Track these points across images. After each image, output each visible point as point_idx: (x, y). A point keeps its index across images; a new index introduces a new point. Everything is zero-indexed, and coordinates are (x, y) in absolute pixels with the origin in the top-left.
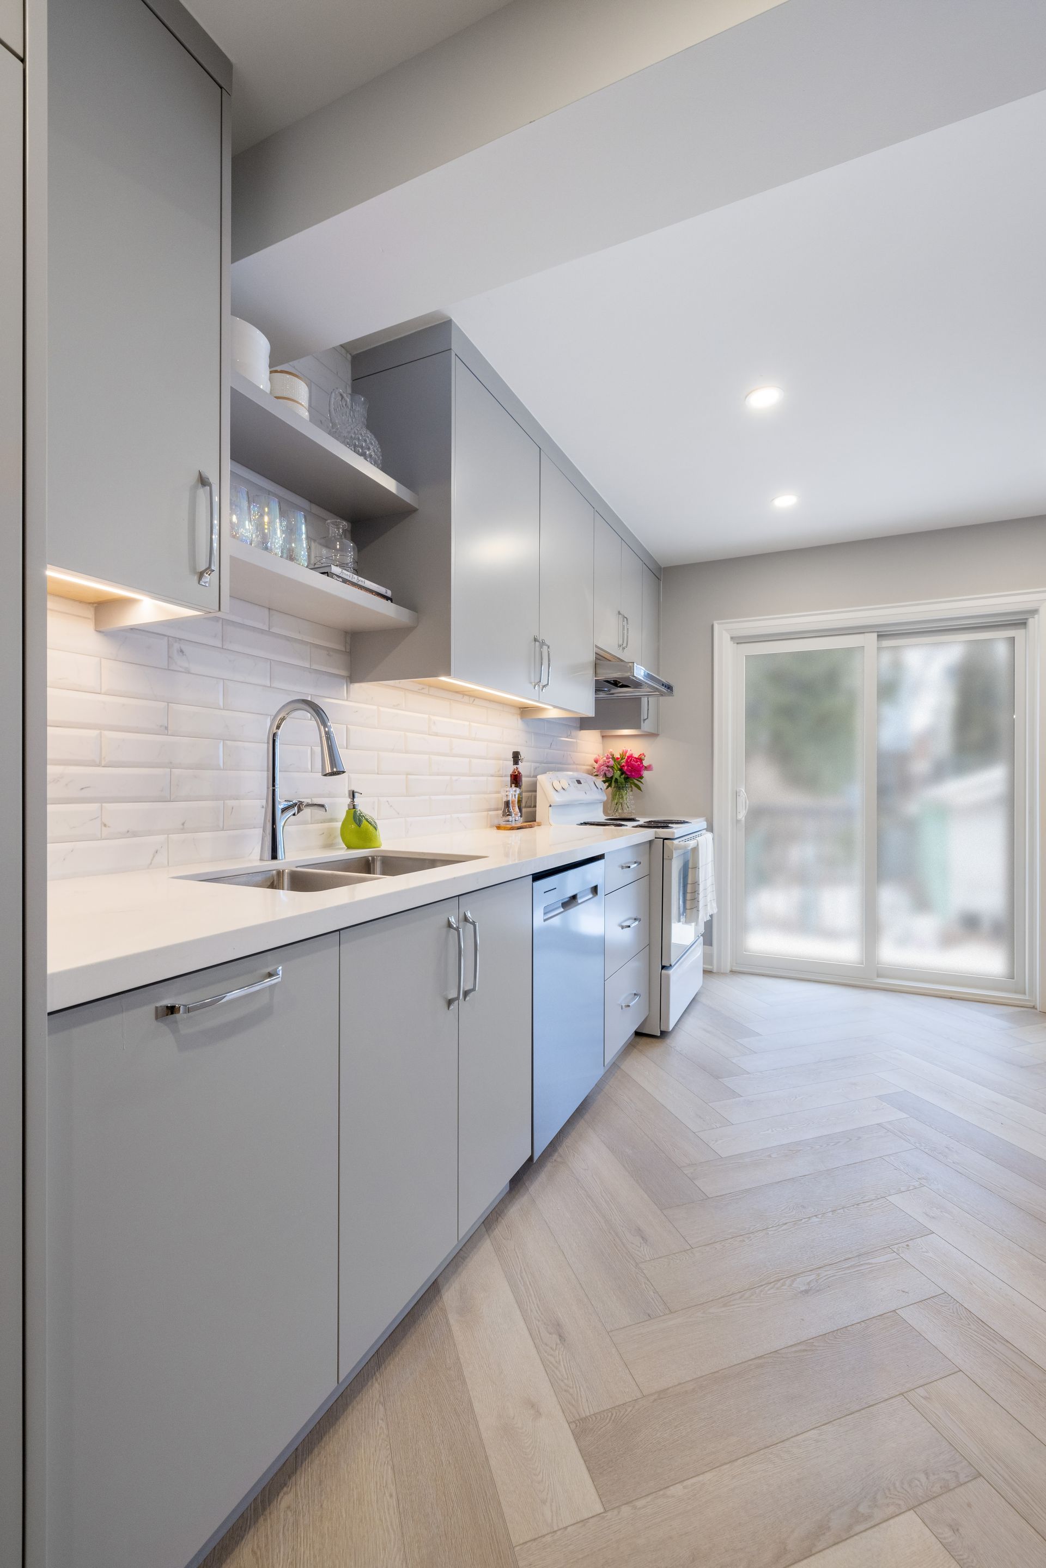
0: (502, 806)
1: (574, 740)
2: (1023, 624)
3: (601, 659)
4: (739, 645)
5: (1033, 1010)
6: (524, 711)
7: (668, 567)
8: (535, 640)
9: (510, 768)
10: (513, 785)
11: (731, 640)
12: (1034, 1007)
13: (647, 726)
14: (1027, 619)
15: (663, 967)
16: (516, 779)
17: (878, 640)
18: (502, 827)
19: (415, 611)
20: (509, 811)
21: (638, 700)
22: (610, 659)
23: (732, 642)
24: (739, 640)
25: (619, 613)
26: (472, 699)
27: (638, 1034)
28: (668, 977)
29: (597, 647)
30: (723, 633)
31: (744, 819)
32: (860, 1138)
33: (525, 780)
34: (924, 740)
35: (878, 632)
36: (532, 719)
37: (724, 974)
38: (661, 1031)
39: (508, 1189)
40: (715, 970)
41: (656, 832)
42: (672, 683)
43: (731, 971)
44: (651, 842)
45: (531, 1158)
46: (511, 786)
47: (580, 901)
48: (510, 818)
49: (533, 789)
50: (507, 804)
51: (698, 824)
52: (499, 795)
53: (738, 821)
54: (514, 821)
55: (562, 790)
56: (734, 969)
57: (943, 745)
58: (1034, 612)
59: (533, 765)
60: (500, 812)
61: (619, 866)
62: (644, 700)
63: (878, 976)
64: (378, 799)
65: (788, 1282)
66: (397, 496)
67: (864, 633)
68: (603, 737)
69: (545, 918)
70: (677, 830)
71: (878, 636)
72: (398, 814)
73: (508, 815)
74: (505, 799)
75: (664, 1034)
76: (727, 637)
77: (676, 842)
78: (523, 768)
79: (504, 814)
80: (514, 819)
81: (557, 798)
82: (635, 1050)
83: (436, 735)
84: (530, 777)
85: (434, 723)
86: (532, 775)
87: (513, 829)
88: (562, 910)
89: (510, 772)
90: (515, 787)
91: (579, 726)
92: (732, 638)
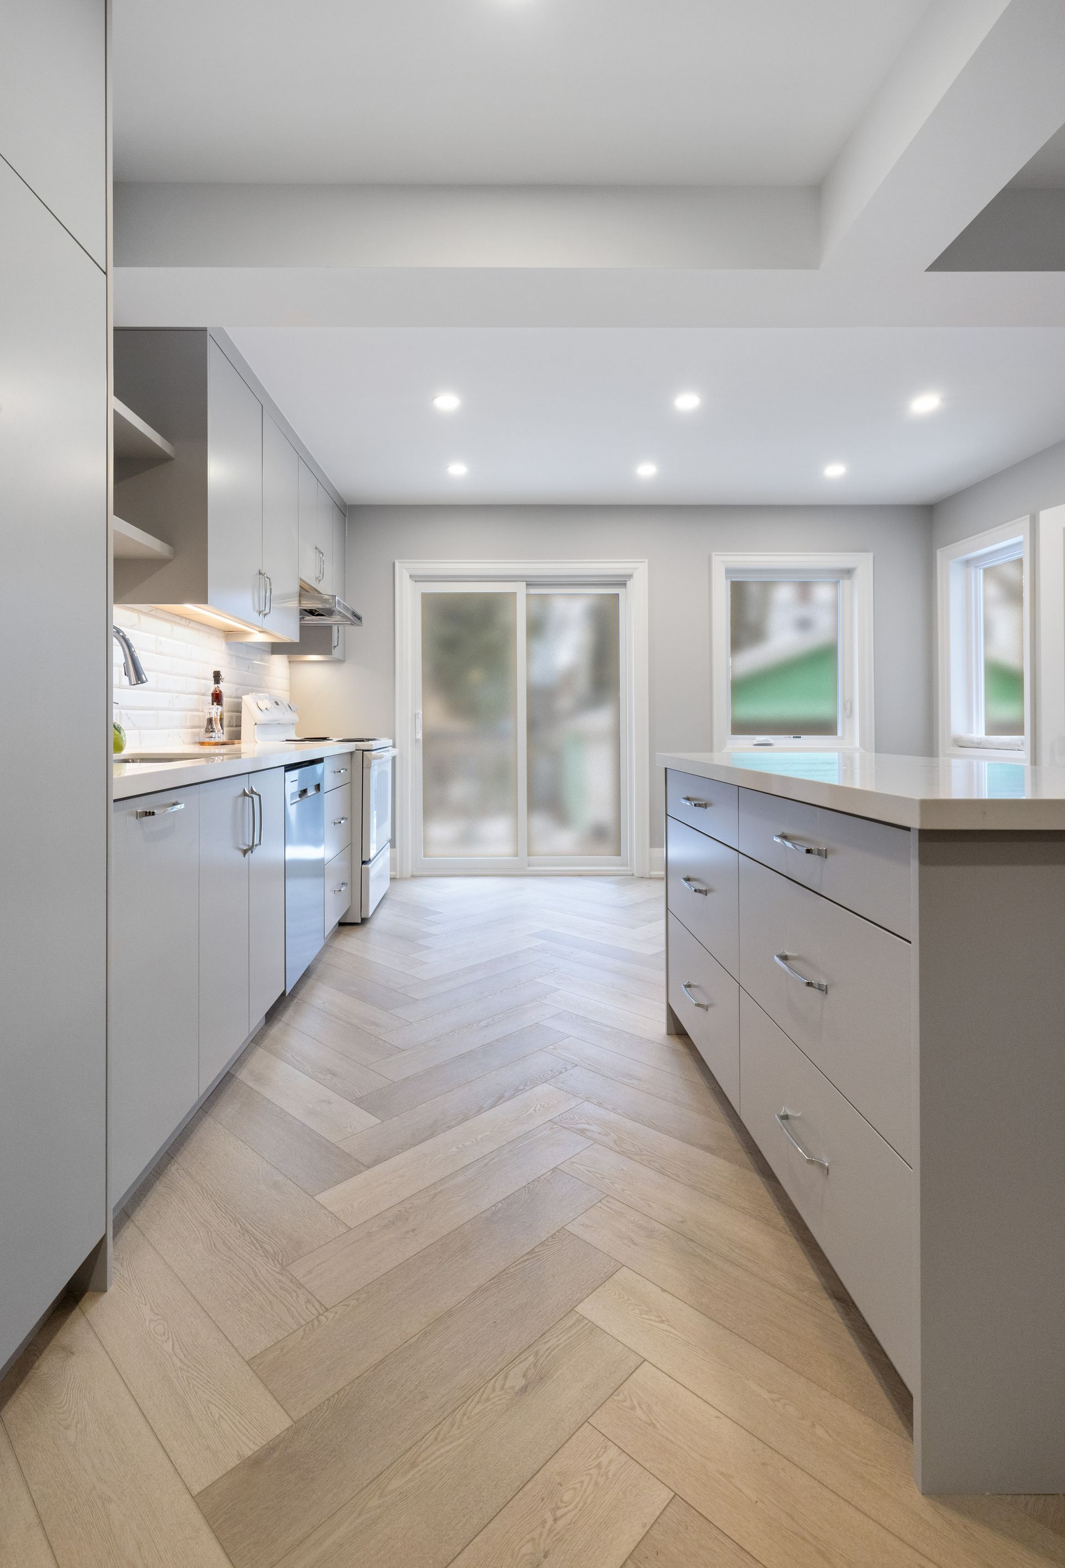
0: (205, 723)
1: (267, 664)
2: (623, 584)
3: (305, 591)
4: (416, 583)
5: (632, 877)
6: (229, 634)
7: (353, 505)
8: (260, 573)
9: (212, 687)
10: (215, 703)
11: (410, 578)
12: (633, 875)
13: (336, 653)
14: (626, 581)
15: (363, 863)
16: (217, 698)
17: (527, 588)
18: (207, 743)
19: (171, 546)
20: (212, 728)
21: (329, 628)
22: (308, 590)
23: (411, 580)
24: (416, 579)
25: (316, 548)
26: (188, 621)
27: (341, 924)
28: (368, 870)
29: (301, 579)
30: (403, 571)
31: (421, 738)
32: (516, 956)
33: (225, 700)
34: (568, 678)
35: (526, 581)
36: (237, 643)
37: (406, 879)
38: (361, 919)
39: (264, 1021)
40: (398, 877)
41: (356, 745)
42: (359, 612)
43: (411, 876)
44: (352, 753)
45: (284, 993)
46: (213, 704)
47: (309, 795)
48: (213, 734)
49: (237, 709)
50: (210, 721)
51: (387, 742)
52: (200, 714)
53: (417, 741)
54: (217, 737)
55: (266, 710)
56: (415, 873)
57: (582, 683)
58: (630, 576)
59: (238, 686)
60: (203, 730)
61: (331, 772)
62: (335, 629)
63: (529, 866)
64: (120, 711)
65: (476, 1024)
66: (161, 448)
67: (516, 581)
68: (290, 662)
69: (291, 802)
70: (374, 744)
71: (527, 584)
72: (135, 726)
73: (211, 732)
74: (208, 716)
75: (364, 921)
76: (406, 575)
77: (373, 753)
78: (222, 686)
79: (207, 731)
80: (217, 735)
81: (261, 717)
82: (342, 935)
83: (162, 654)
84: (232, 698)
85: (160, 643)
86: (234, 696)
87: (217, 745)
88: (299, 799)
89: (212, 691)
90: (217, 705)
91: (270, 650)
92: (411, 576)
